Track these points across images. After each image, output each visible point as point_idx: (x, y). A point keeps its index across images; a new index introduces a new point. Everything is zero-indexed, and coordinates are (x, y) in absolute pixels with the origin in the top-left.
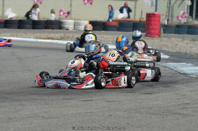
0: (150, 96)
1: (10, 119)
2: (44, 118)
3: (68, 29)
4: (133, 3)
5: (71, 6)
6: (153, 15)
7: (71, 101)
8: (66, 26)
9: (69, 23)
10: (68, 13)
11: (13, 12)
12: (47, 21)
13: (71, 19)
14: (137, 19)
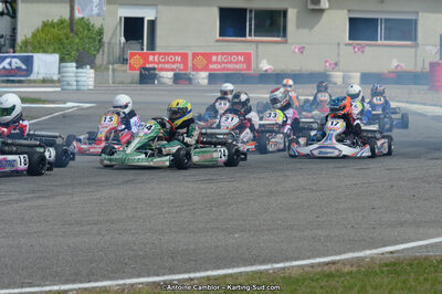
0: (439, 162)
1: (271, 192)
2: (312, 190)
3: (335, 84)
4: (413, 50)
5: (339, 54)
6: (437, 64)
7: (344, 170)
8: (333, 80)
9: (337, 76)
10: (336, 64)
11: (269, 63)
12: (311, 74)
13: (339, 71)
14: (419, 69)
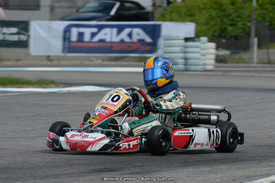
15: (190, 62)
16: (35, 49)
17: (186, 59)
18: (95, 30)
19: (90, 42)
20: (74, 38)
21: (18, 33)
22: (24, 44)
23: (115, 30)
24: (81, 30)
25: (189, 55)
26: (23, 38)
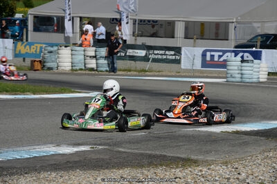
15: (244, 76)
16: (185, 64)
17: (242, 74)
18: (221, 54)
19: (218, 61)
20: (208, 58)
21: (174, 55)
22: (178, 62)
23: (233, 54)
24: (212, 53)
25: (243, 72)
26: (178, 57)
